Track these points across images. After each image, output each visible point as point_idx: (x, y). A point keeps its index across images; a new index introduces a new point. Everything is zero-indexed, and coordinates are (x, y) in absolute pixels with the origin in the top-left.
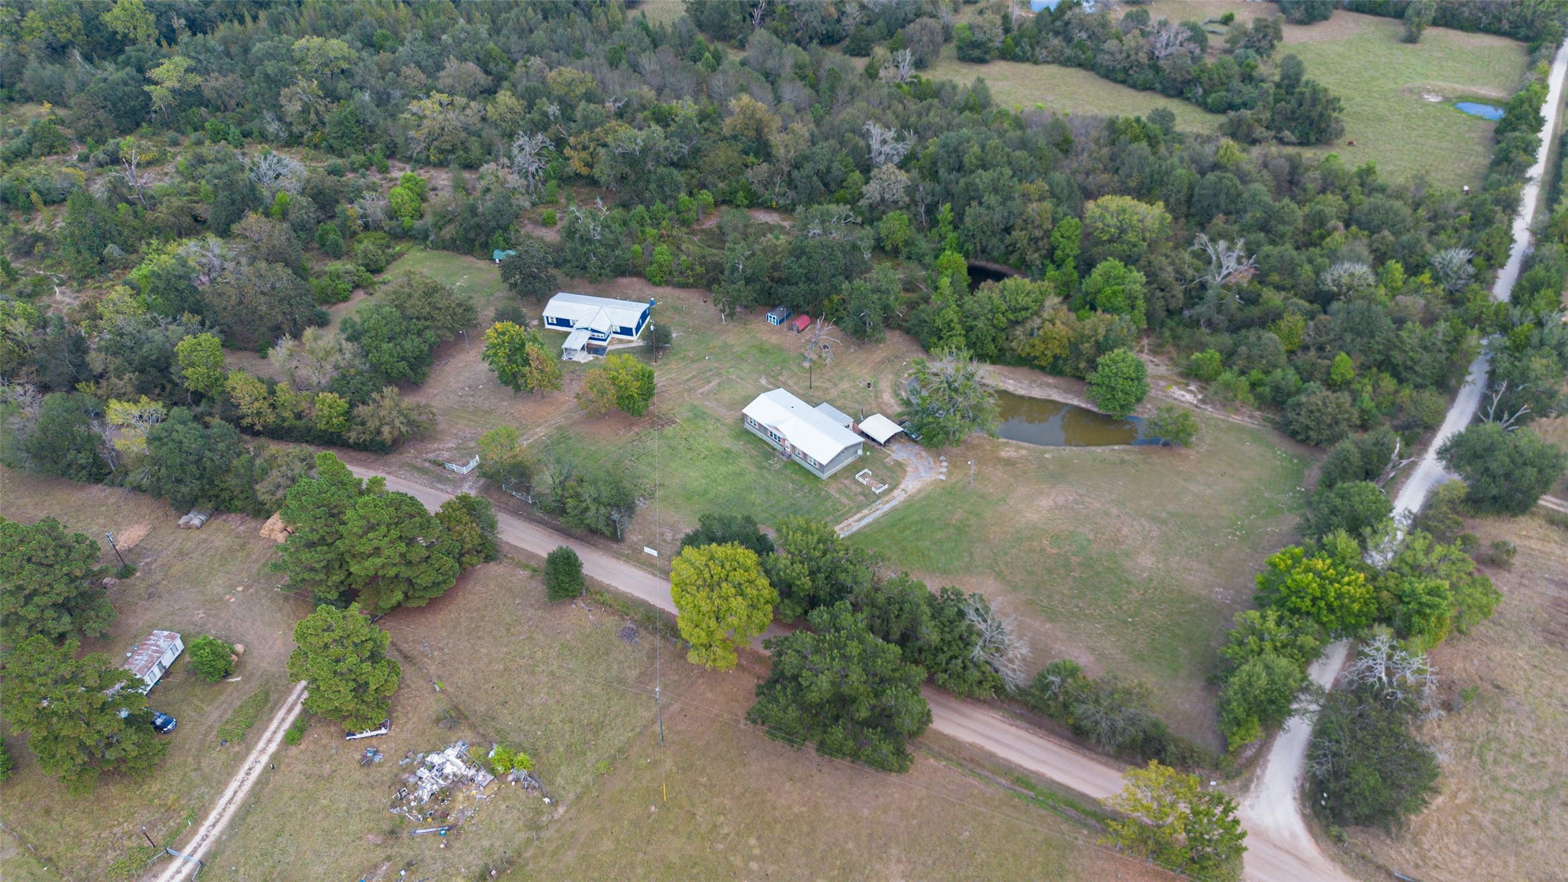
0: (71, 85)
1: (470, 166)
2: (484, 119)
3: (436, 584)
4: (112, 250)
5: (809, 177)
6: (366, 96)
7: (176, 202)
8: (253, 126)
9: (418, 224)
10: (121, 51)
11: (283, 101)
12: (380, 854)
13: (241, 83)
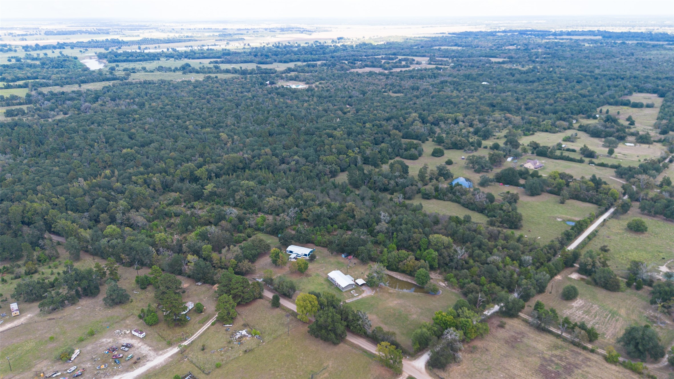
0: (184, 188)
1: (278, 215)
2: (284, 204)
3: (248, 299)
4: (190, 227)
5: (362, 223)
6: (256, 196)
7: (206, 218)
8: (227, 201)
9: (262, 227)
10: (198, 181)
11: (235, 196)
12: (226, 345)
13: (226, 191)
